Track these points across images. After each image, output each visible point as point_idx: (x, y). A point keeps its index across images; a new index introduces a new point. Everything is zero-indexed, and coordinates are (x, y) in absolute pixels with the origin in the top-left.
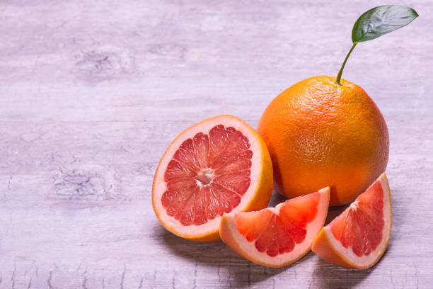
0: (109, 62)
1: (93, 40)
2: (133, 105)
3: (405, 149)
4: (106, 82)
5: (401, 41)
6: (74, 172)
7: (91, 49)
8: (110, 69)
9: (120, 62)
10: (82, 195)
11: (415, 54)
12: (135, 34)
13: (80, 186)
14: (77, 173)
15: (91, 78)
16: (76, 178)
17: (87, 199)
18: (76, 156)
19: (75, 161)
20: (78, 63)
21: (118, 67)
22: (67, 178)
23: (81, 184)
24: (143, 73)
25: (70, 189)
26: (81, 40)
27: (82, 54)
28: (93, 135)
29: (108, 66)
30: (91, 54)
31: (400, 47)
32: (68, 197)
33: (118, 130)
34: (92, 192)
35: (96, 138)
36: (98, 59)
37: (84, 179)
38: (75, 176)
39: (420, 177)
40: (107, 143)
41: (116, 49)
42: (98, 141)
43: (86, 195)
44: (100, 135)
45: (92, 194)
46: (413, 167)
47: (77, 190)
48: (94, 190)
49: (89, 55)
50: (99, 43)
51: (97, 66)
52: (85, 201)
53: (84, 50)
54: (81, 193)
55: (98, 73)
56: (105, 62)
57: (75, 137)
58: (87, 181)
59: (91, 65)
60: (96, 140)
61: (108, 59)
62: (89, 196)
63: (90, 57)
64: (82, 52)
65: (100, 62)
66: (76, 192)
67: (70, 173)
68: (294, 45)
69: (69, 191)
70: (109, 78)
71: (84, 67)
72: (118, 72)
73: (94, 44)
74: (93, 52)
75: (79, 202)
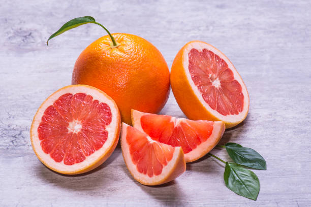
0: (33, 37)
1: (20, 20)
2: (51, 71)
3: (260, 105)
4: (31, 53)
5: (249, 19)
6: (9, 126)
7: (19, 27)
8: (33, 42)
9: (41, 37)
10: (16, 146)
11: (260, 29)
12: (51, 15)
13: (14, 138)
14: (12, 127)
15: (19, 50)
16: (10, 132)
17: (19, 149)
18: (10, 113)
19: (10, 117)
20: (9, 38)
21: (39, 41)
22: (4, 132)
23: (15, 137)
24: (59, 46)
25: (6, 141)
26: (11, 20)
27: (12, 31)
28: (23, 96)
29: (32, 40)
30: (19, 31)
31: (248, 23)
32: (5, 148)
33: (41, 92)
34: (24, 143)
35: (25, 98)
36: (25, 35)
37: (18, 132)
38: (11, 130)
39: (273, 128)
40: (33, 102)
41: (37, 27)
42: (27, 100)
43: (19, 146)
44: (28, 96)
45: (24, 145)
46: (267, 120)
47: (12, 142)
48: (25, 141)
49: (18, 32)
50: (24, 22)
51: (23, 40)
52: (19, 151)
53: (14, 28)
54: (15, 144)
55: (24, 45)
56: (30, 37)
57: (9, 98)
58: (20, 134)
59: (19, 40)
60: (25, 100)
61: (32, 35)
62: (21, 147)
63: (18, 33)
64: (13, 29)
65: (25, 37)
66: (11, 144)
67: (7, 127)
68: (170, 22)
69: (6, 143)
70: (33, 50)
71: (14, 41)
72: (39, 45)
73: (21, 22)
74: (20, 29)
75: (15, 151)
